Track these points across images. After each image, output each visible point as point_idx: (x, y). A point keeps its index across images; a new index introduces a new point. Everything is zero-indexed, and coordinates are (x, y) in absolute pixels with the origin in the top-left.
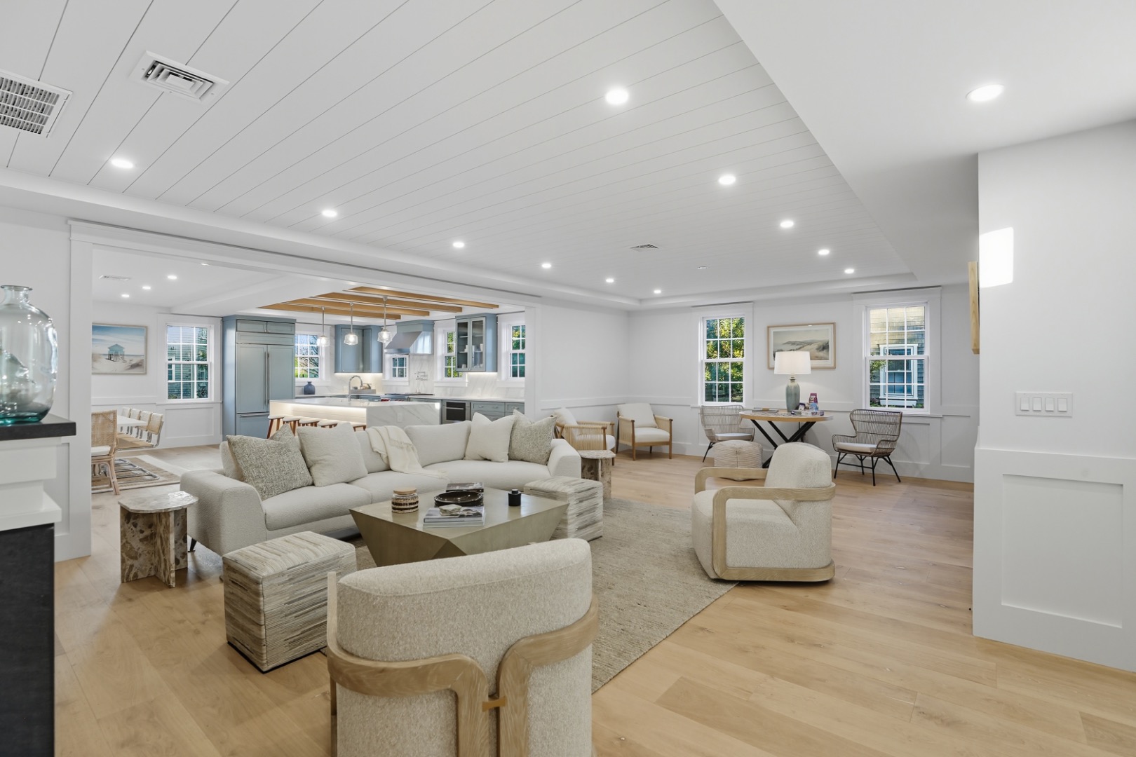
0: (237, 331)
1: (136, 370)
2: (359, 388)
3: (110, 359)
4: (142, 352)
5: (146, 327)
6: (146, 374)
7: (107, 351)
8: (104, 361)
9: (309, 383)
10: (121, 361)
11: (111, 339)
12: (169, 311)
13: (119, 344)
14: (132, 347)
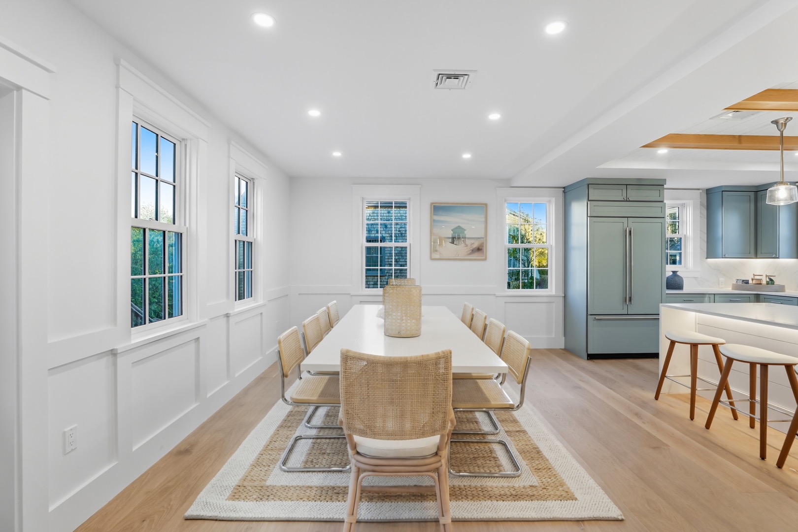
0: (588, 200)
1: (476, 256)
2: (750, 282)
3: (453, 243)
4: (482, 235)
5: (486, 205)
6: (485, 259)
7: (450, 234)
8: (448, 245)
9: (674, 272)
10: (463, 245)
11: (452, 221)
12: (507, 183)
13: (461, 225)
14: (472, 227)
